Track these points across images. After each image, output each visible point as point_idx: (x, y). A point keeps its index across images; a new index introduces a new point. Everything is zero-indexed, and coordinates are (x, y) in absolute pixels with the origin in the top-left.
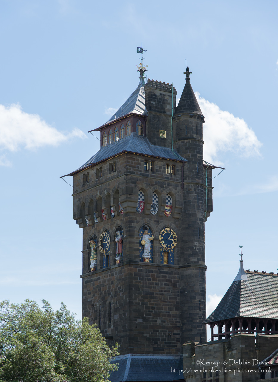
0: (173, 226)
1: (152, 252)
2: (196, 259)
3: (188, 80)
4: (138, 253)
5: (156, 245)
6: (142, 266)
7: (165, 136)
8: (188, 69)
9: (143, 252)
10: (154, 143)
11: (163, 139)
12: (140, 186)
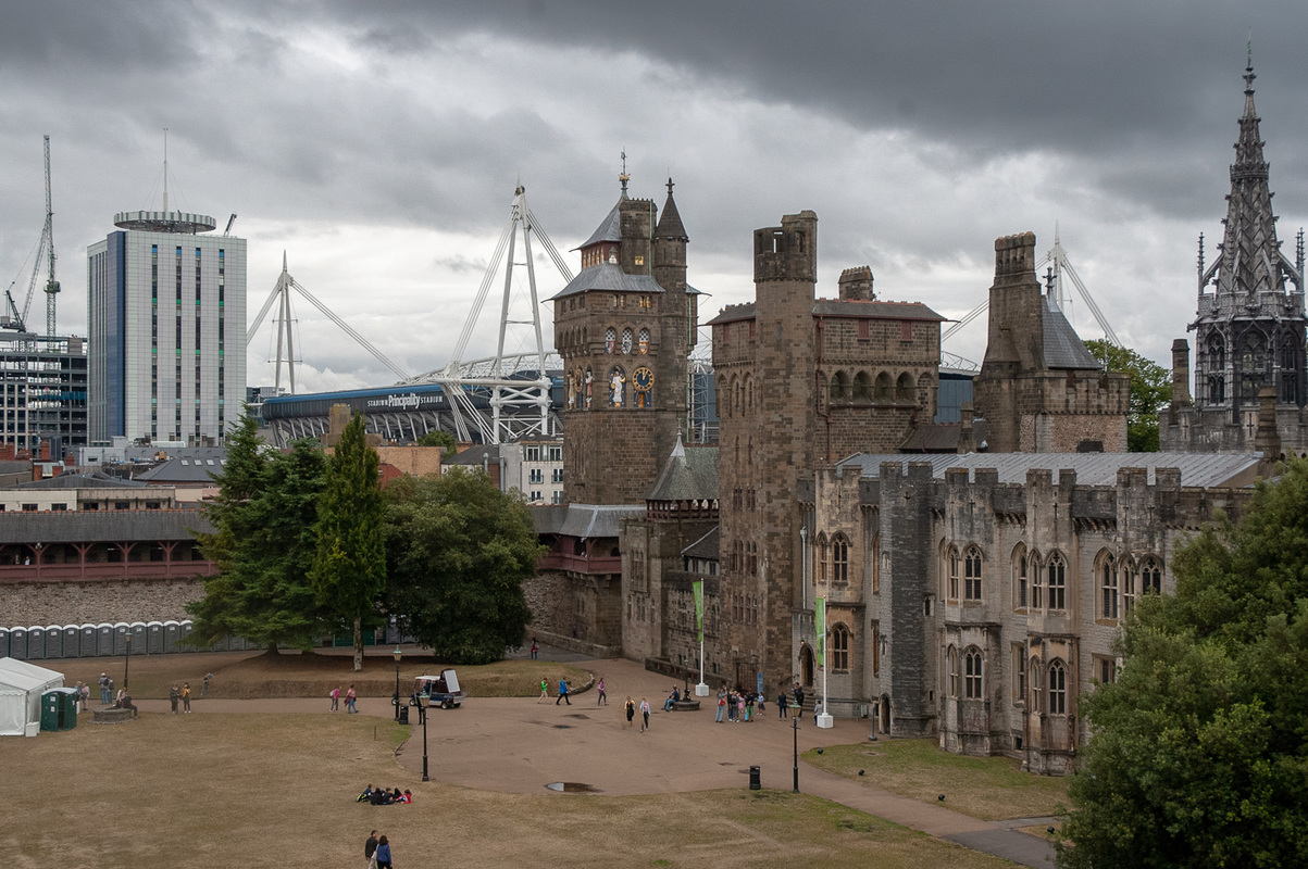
0: (649, 364)
1: (624, 395)
2: (673, 403)
3: (670, 193)
4: (607, 398)
5: (629, 387)
6: (612, 411)
7: (641, 262)
8: (670, 180)
9: (613, 396)
10: (628, 273)
11: (639, 266)
12: (608, 325)
